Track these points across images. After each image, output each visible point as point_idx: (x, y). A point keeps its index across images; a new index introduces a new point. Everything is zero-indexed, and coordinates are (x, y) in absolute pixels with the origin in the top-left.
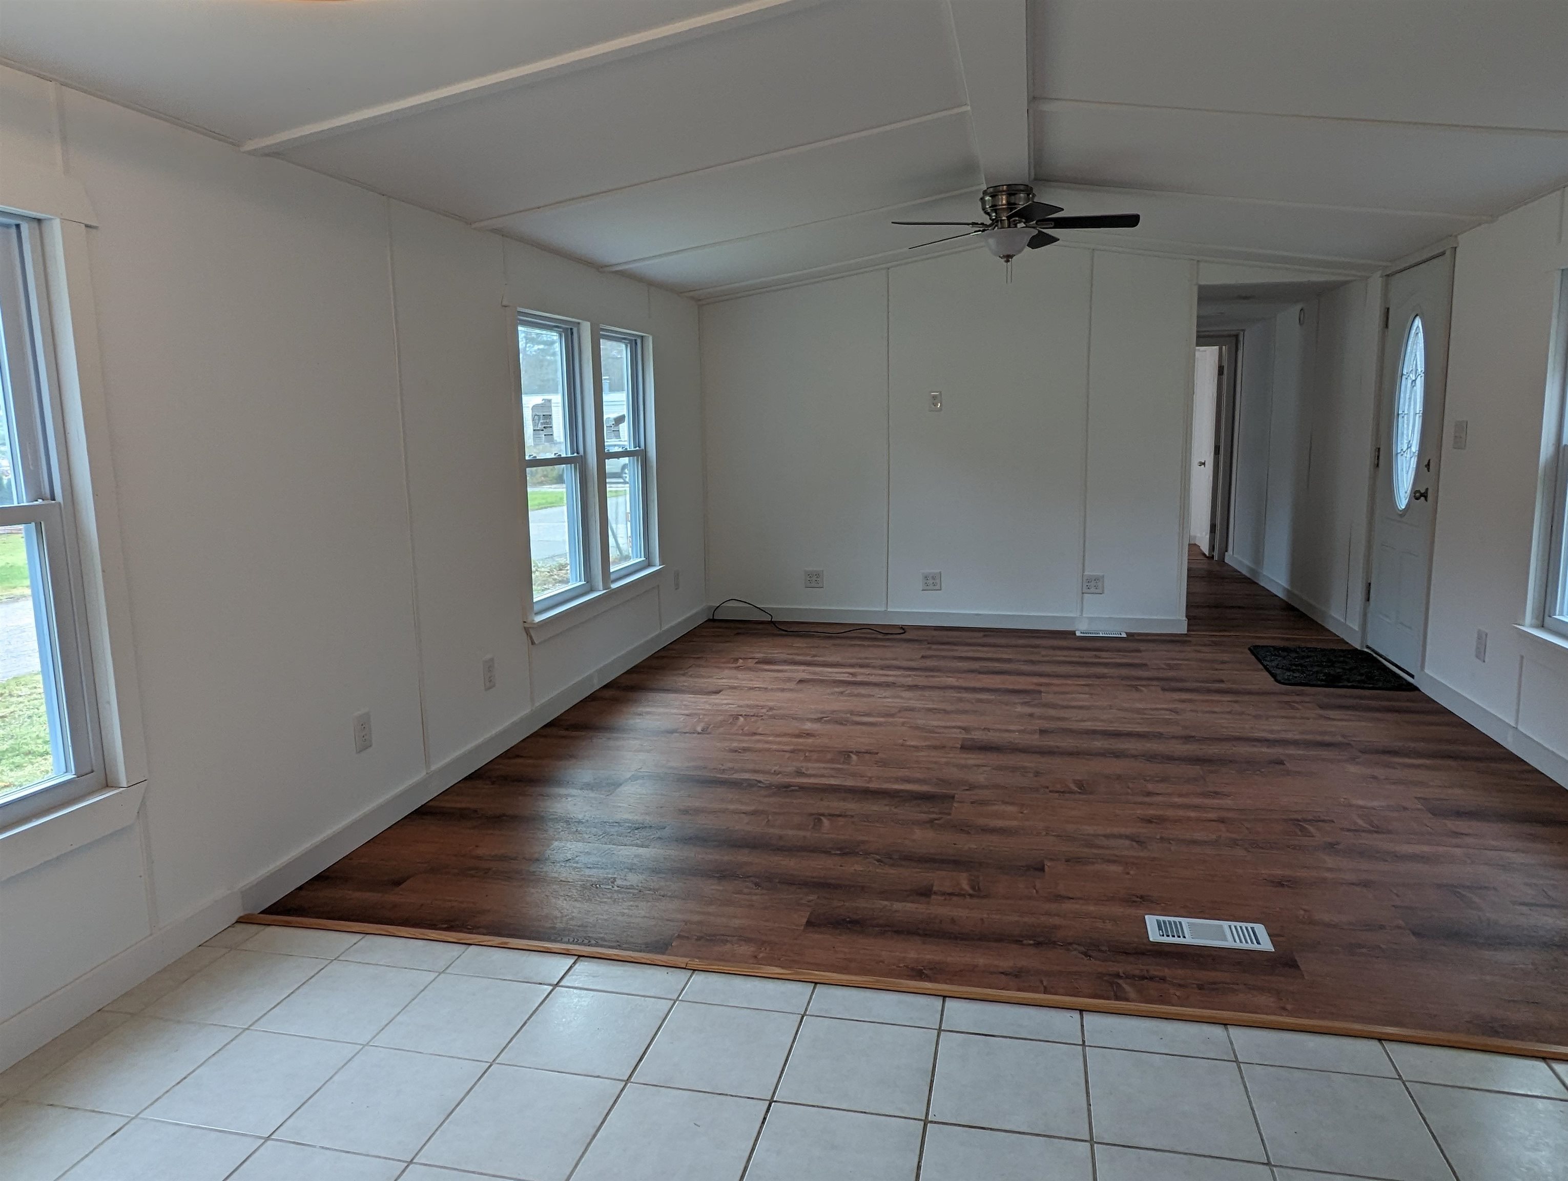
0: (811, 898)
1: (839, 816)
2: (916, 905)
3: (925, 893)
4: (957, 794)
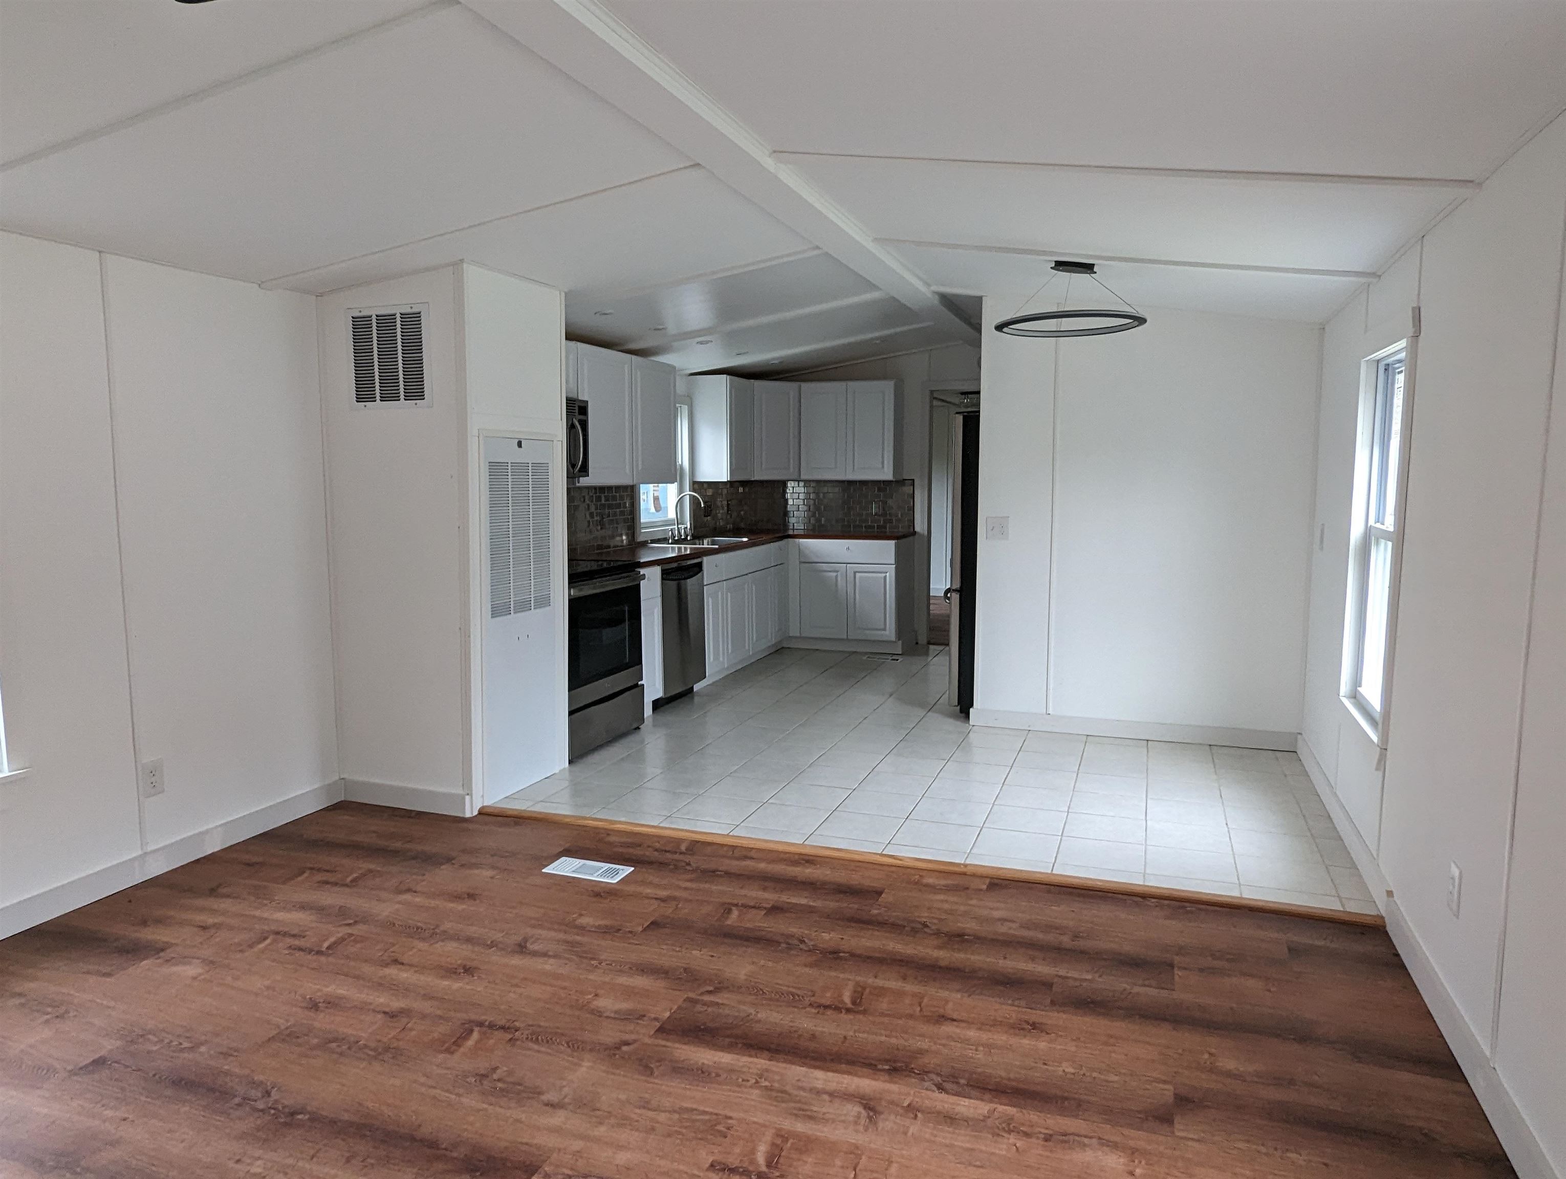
0: (876, 912)
1: (826, 1007)
2: (789, 901)
3: (776, 910)
4: (651, 1037)
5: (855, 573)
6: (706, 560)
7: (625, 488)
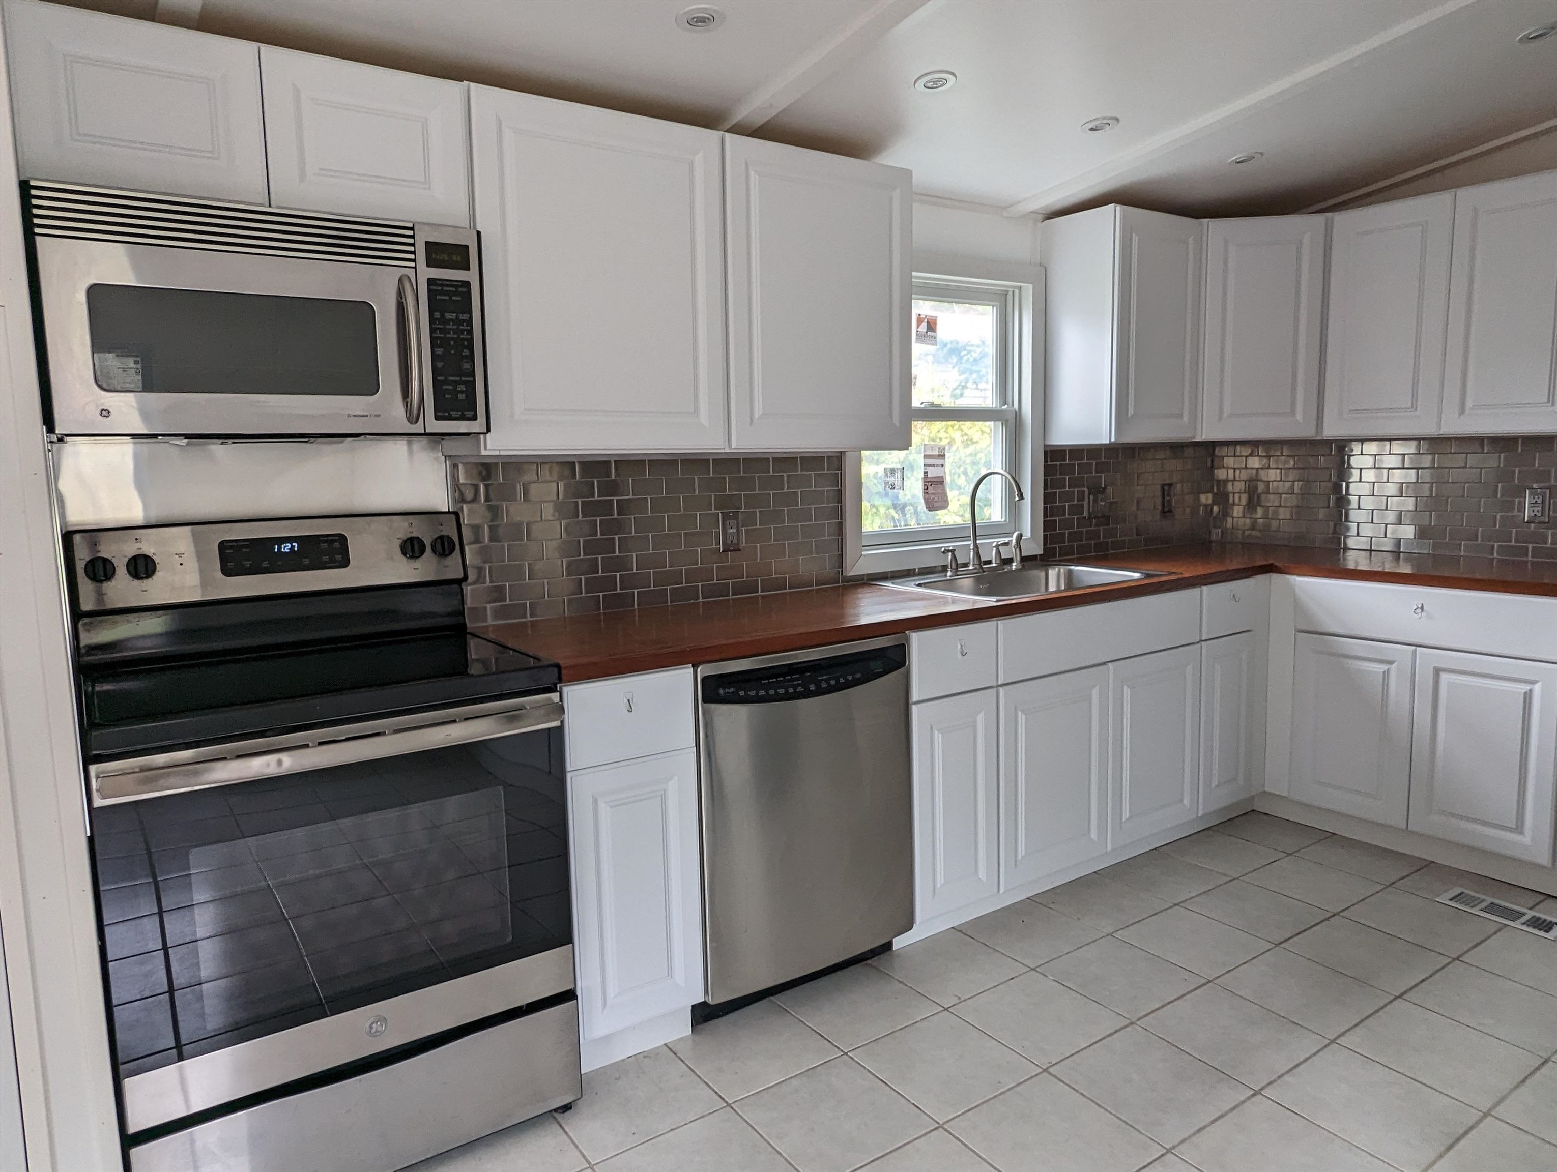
5: (1437, 672)
6: (916, 640)
7: (812, 461)
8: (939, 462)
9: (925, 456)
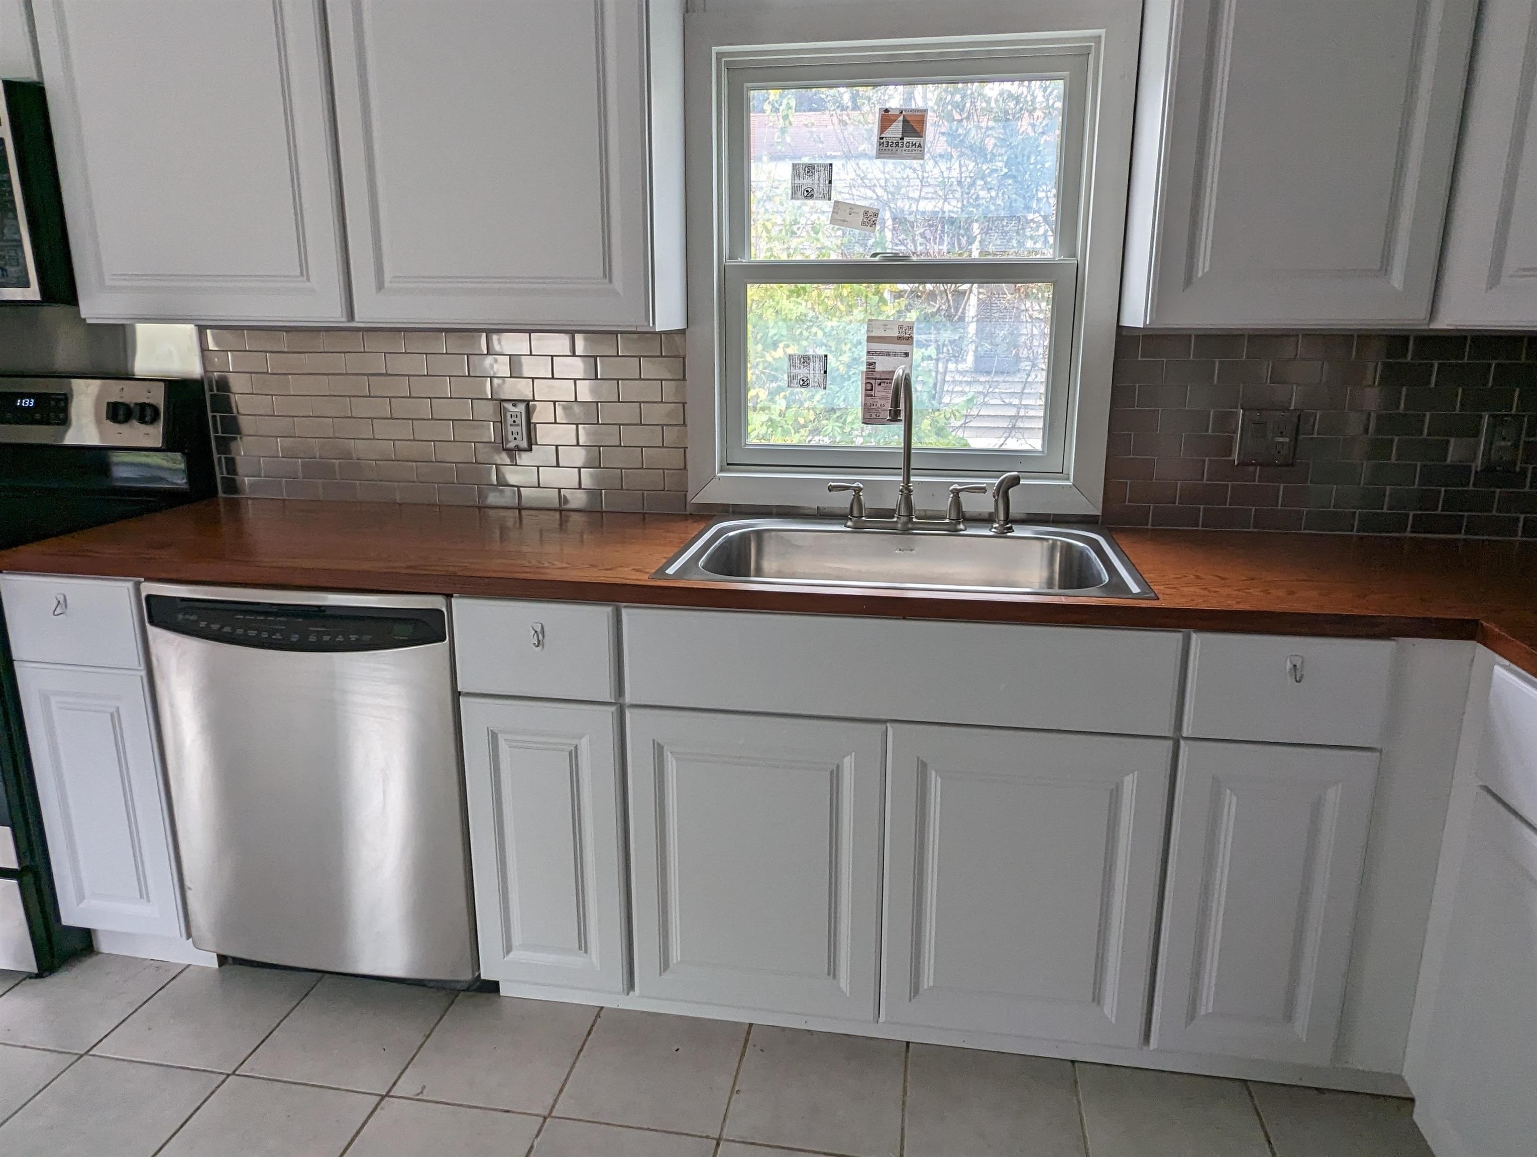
8: (901, 348)
9: (868, 337)
